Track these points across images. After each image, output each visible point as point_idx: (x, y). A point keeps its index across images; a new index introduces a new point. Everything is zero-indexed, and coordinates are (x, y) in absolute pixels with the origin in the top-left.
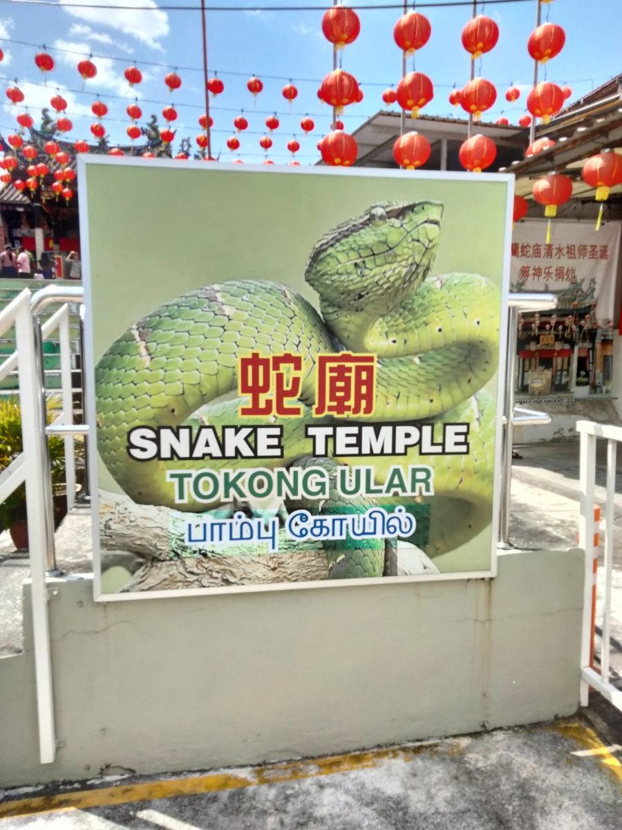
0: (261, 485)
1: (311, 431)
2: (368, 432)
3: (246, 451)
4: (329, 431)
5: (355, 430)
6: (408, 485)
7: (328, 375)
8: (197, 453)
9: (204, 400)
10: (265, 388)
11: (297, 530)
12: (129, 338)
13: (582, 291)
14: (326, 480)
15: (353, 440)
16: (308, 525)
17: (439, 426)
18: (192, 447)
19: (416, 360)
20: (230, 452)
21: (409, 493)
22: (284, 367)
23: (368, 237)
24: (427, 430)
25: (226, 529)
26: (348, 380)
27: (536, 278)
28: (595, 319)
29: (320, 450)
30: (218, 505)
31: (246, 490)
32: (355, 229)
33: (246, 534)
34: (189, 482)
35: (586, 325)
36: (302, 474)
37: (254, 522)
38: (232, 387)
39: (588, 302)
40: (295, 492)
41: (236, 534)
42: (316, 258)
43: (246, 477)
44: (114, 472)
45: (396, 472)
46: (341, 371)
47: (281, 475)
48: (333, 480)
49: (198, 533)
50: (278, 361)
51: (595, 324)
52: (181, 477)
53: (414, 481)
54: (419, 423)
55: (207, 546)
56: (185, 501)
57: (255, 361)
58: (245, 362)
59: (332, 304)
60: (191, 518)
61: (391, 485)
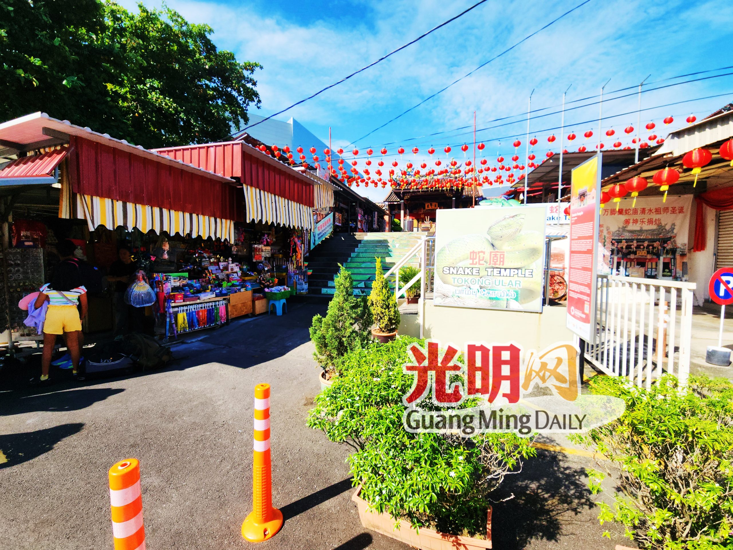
0: (473, 282)
1: (487, 269)
2: (503, 270)
3: (470, 273)
4: (492, 269)
5: (499, 270)
6: (514, 284)
7: (492, 256)
8: (458, 273)
9: (460, 261)
10: (476, 259)
11: (482, 294)
12: (444, 247)
13: (666, 230)
14: (491, 282)
15: (499, 272)
16: (486, 292)
17: (523, 270)
18: (457, 272)
19: (517, 252)
20: (466, 273)
21: (514, 287)
22: (480, 254)
23: (504, 223)
24: (520, 270)
25: (464, 292)
26: (497, 257)
27: (635, 224)
28: (675, 243)
29: (489, 274)
30: (463, 286)
31: (469, 282)
32: (500, 221)
33: (469, 293)
34: (456, 280)
35: (669, 246)
36: (484, 280)
37: (471, 290)
38: (467, 258)
39: (669, 235)
40: (482, 284)
41: (467, 293)
42: (490, 228)
43: (470, 280)
44: (439, 276)
45: (511, 281)
46: (496, 255)
47: (479, 280)
48: (492, 282)
49: (457, 292)
50: (479, 252)
51: (675, 246)
52: (454, 278)
53: (516, 284)
54: (517, 269)
55: (460, 295)
56: (455, 284)
57: (473, 252)
58: (471, 253)
59: (494, 239)
60: (456, 288)
61: (509, 284)
